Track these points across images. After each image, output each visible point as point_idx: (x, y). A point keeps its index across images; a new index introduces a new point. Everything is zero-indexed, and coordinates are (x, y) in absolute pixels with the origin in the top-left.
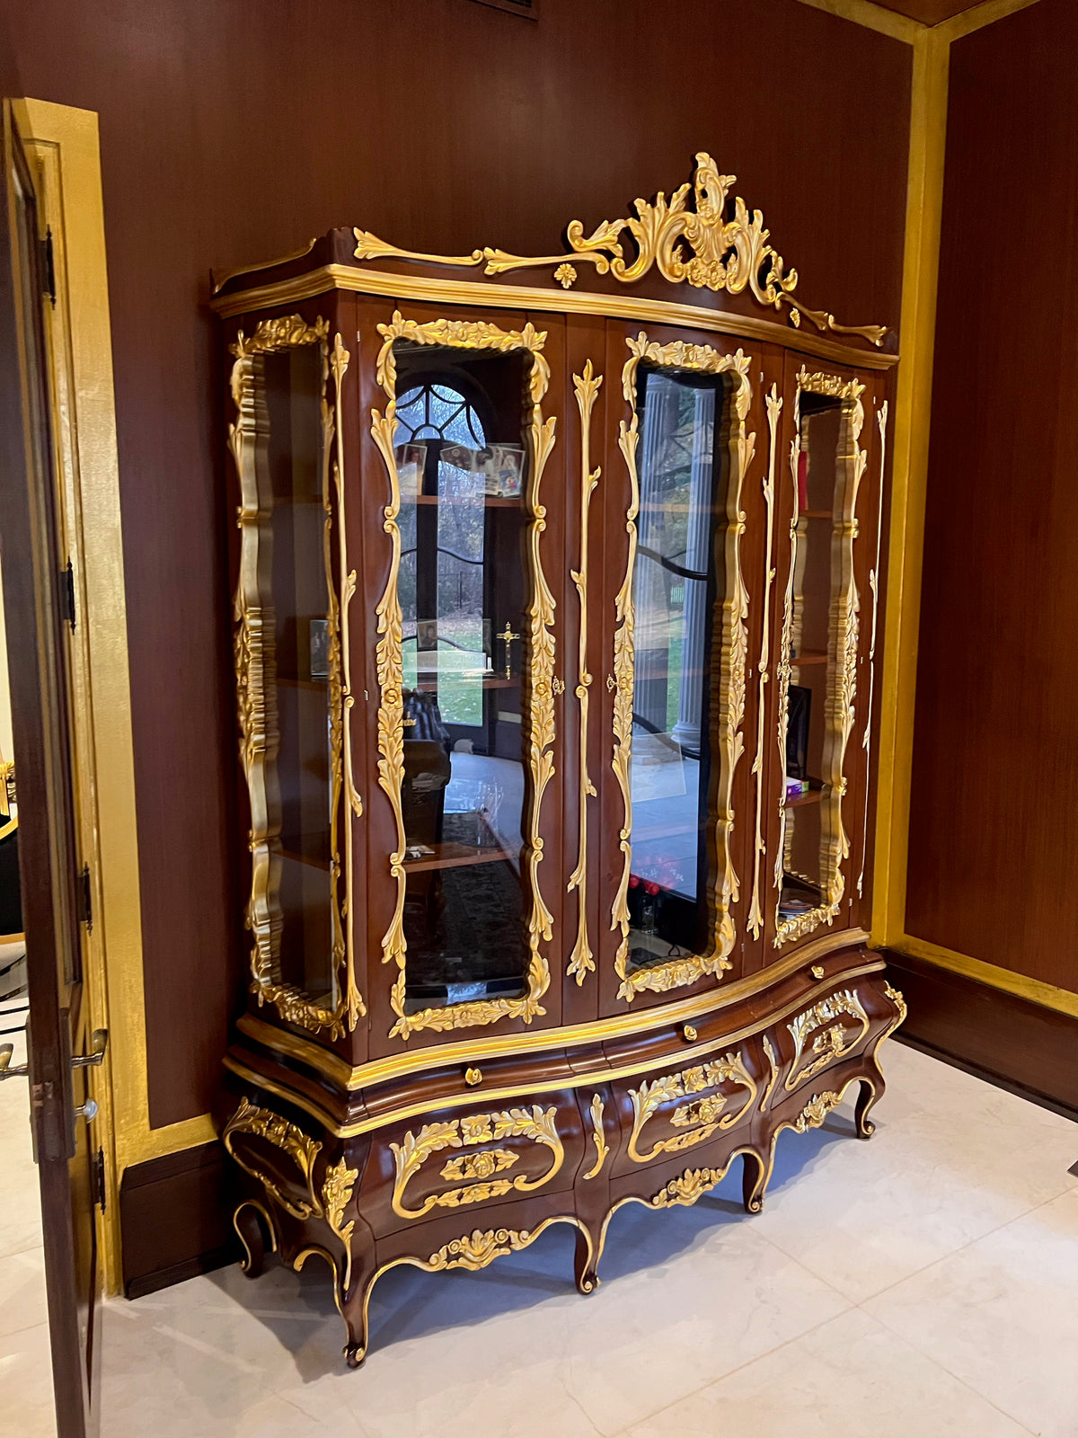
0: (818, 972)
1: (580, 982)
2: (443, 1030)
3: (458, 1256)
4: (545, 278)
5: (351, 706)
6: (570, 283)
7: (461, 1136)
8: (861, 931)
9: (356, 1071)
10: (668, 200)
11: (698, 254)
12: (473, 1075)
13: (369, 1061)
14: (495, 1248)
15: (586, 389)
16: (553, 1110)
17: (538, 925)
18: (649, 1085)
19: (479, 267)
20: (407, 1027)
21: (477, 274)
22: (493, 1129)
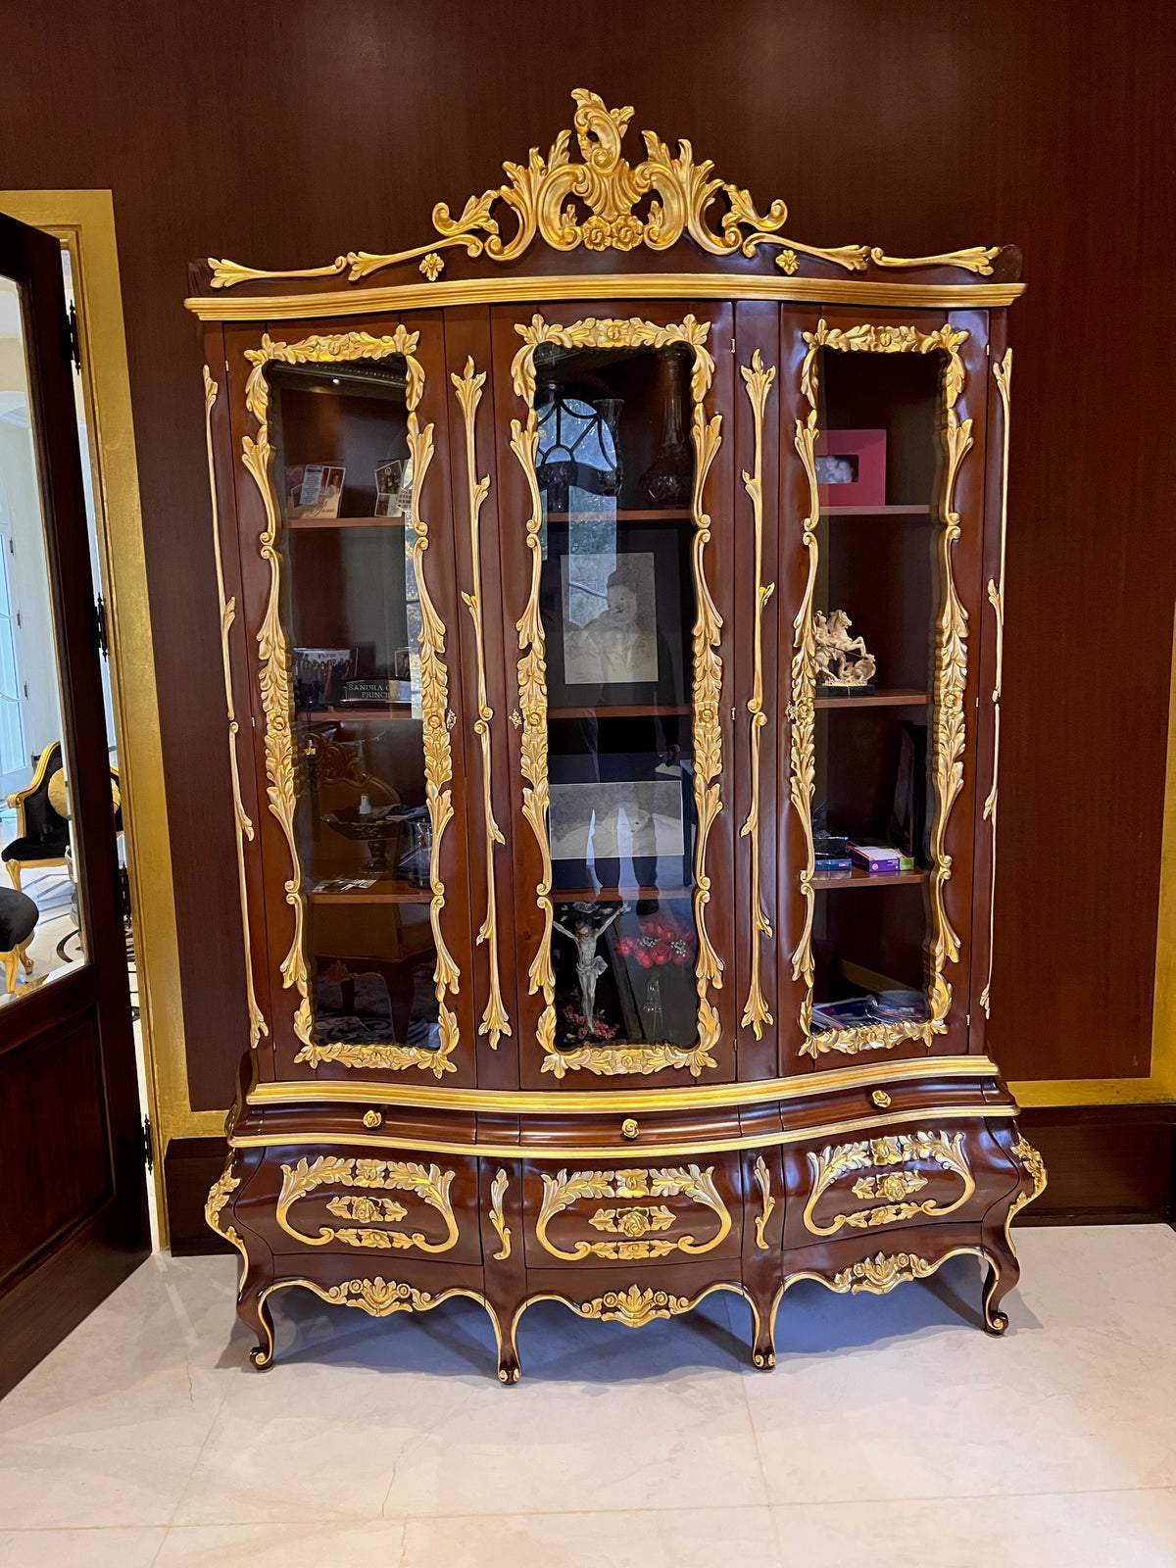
0: (881, 1098)
1: (494, 1044)
2: (353, 1066)
3: (358, 1296)
4: (411, 272)
5: (236, 731)
6: (436, 274)
7: (354, 1175)
8: (988, 1061)
9: (260, 1089)
10: (545, 156)
11: (596, 209)
12: (371, 1118)
13: (276, 1081)
14: (396, 1300)
15: (469, 389)
16: (451, 1175)
17: (444, 974)
18: (569, 1175)
19: (342, 276)
20: (315, 1057)
21: (340, 281)
22: (386, 1178)
